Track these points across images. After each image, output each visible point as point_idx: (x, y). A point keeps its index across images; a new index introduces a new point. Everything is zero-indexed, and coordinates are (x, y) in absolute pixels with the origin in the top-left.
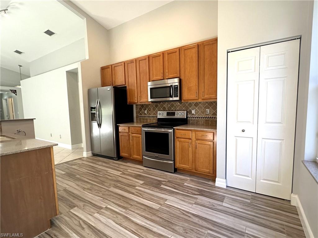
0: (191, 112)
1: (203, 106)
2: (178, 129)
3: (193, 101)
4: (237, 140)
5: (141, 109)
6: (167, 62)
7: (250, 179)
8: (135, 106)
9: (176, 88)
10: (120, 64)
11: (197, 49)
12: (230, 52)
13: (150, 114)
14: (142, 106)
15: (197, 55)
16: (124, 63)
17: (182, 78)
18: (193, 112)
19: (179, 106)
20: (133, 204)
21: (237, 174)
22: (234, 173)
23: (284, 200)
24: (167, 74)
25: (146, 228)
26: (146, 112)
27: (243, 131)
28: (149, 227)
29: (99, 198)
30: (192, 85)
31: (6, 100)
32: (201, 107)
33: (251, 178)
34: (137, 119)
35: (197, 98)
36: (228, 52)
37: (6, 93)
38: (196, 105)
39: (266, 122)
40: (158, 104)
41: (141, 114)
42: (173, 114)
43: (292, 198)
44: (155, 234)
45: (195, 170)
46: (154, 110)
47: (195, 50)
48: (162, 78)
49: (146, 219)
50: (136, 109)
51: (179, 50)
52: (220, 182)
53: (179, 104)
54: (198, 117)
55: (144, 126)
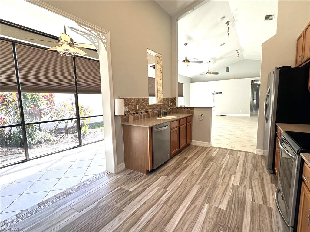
20: (172, 207)
25: (137, 222)
28: (137, 224)
29: (179, 183)
44: (127, 230)
49: (149, 221)
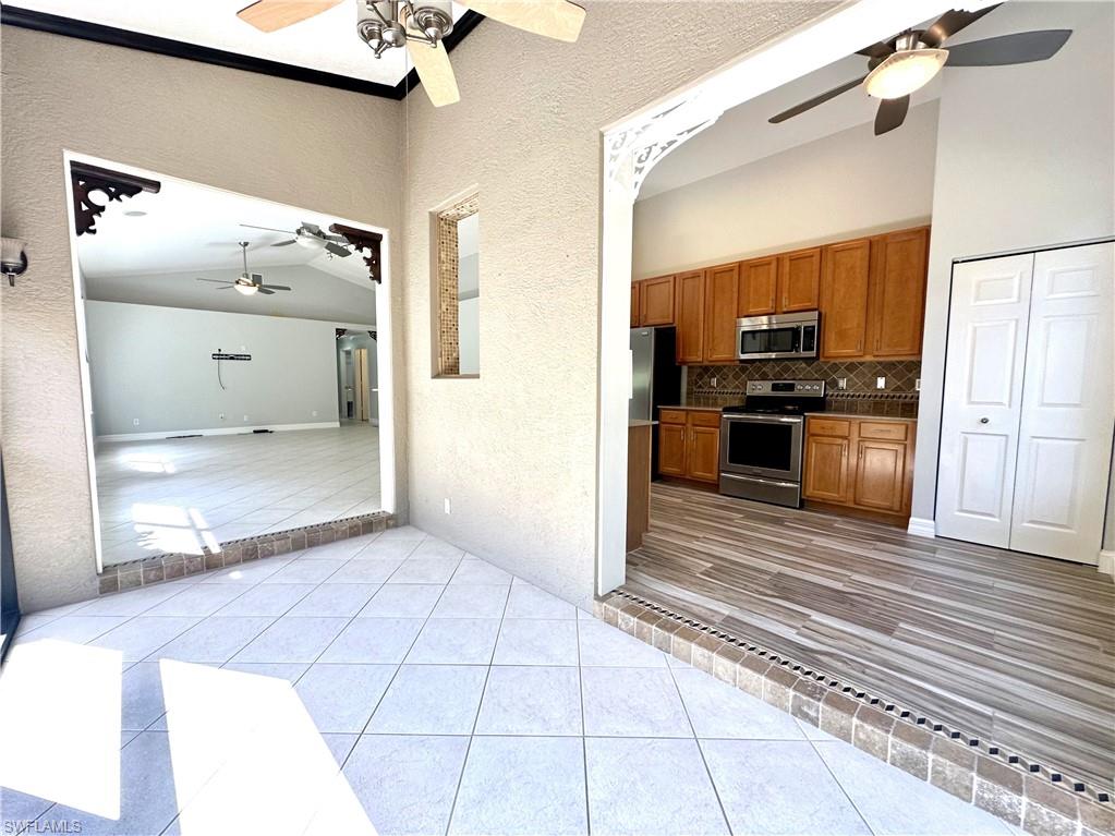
0: (834, 384)
1: (870, 372)
2: (814, 417)
3: (845, 360)
4: (966, 439)
5: (700, 376)
6: (788, 276)
7: (997, 520)
8: (685, 369)
9: (809, 332)
10: (664, 280)
11: (867, 252)
12: (957, 262)
13: (724, 387)
14: (706, 369)
15: (866, 264)
16: (675, 278)
17: (823, 311)
18: (843, 383)
19: (804, 369)
21: (962, 511)
22: (956, 506)
23: (1081, 564)
24: (785, 302)
26: (714, 381)
27: (985, 421)
30: (849, 326)
31: (348, 353)
32: (864, 373)
33: (1000, 516)
34: (688, 398)
35: (861, 354)
36: (954, 263)
37: (352, 337)
38: (851, 367)
39: (1043, 404)
40: (749, 365)
41: (700, 387)
42: (791, 387)
43: (1101, 560)
45: (856, 504)
46: (736, 377)
47: (862, 254)
48: (773, 311)
50: (689, 376)
51: (821, 251)
52: (919, 526)
53: (804, 365)
54: (853, 396)
55: (727, 410)
